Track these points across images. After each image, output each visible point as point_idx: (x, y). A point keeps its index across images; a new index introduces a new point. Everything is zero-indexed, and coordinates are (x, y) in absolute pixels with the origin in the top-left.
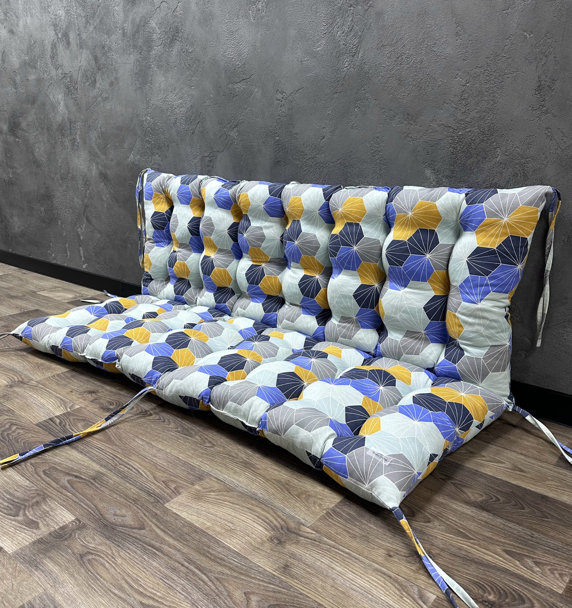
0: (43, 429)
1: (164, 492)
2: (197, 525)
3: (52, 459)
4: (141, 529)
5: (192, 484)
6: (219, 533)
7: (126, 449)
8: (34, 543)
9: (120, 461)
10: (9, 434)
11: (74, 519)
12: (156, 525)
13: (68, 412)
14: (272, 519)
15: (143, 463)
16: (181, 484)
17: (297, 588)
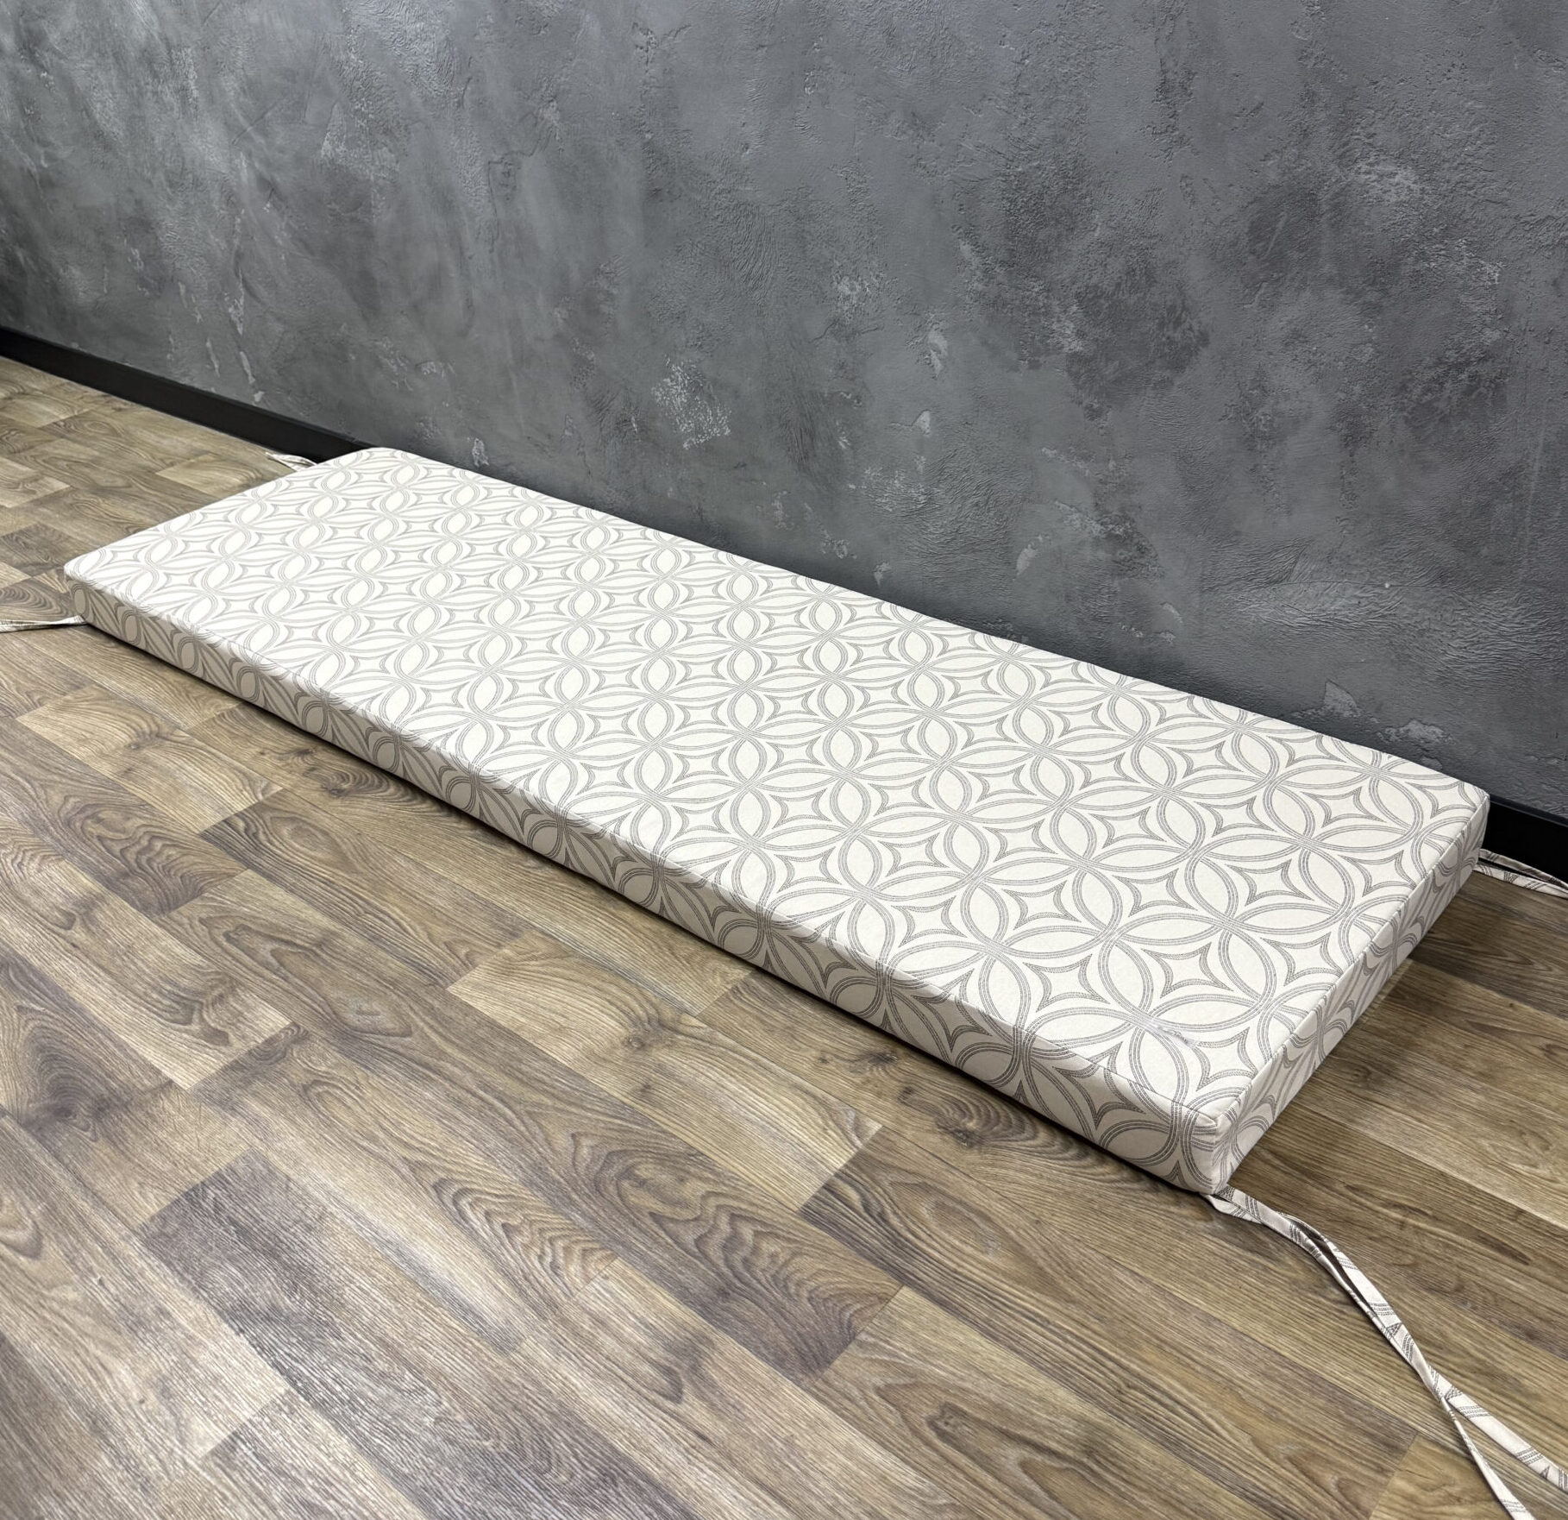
0: (216, 844)
1: (448, 963)
2: (503, 1023)
3: (238, 907)
4: (404, 1035)
5: (496, 946)
6: (541, 1036)
7: (376, 878)
8: (225, 1069)
9: (367, 906)
10: (152, 858)
11: (287, 1022)
12: (431, 1027)
13: (260, 803)
14: (635, 1005)
15: (410, 908)
16: (478, 946)
17: (657, 1122)
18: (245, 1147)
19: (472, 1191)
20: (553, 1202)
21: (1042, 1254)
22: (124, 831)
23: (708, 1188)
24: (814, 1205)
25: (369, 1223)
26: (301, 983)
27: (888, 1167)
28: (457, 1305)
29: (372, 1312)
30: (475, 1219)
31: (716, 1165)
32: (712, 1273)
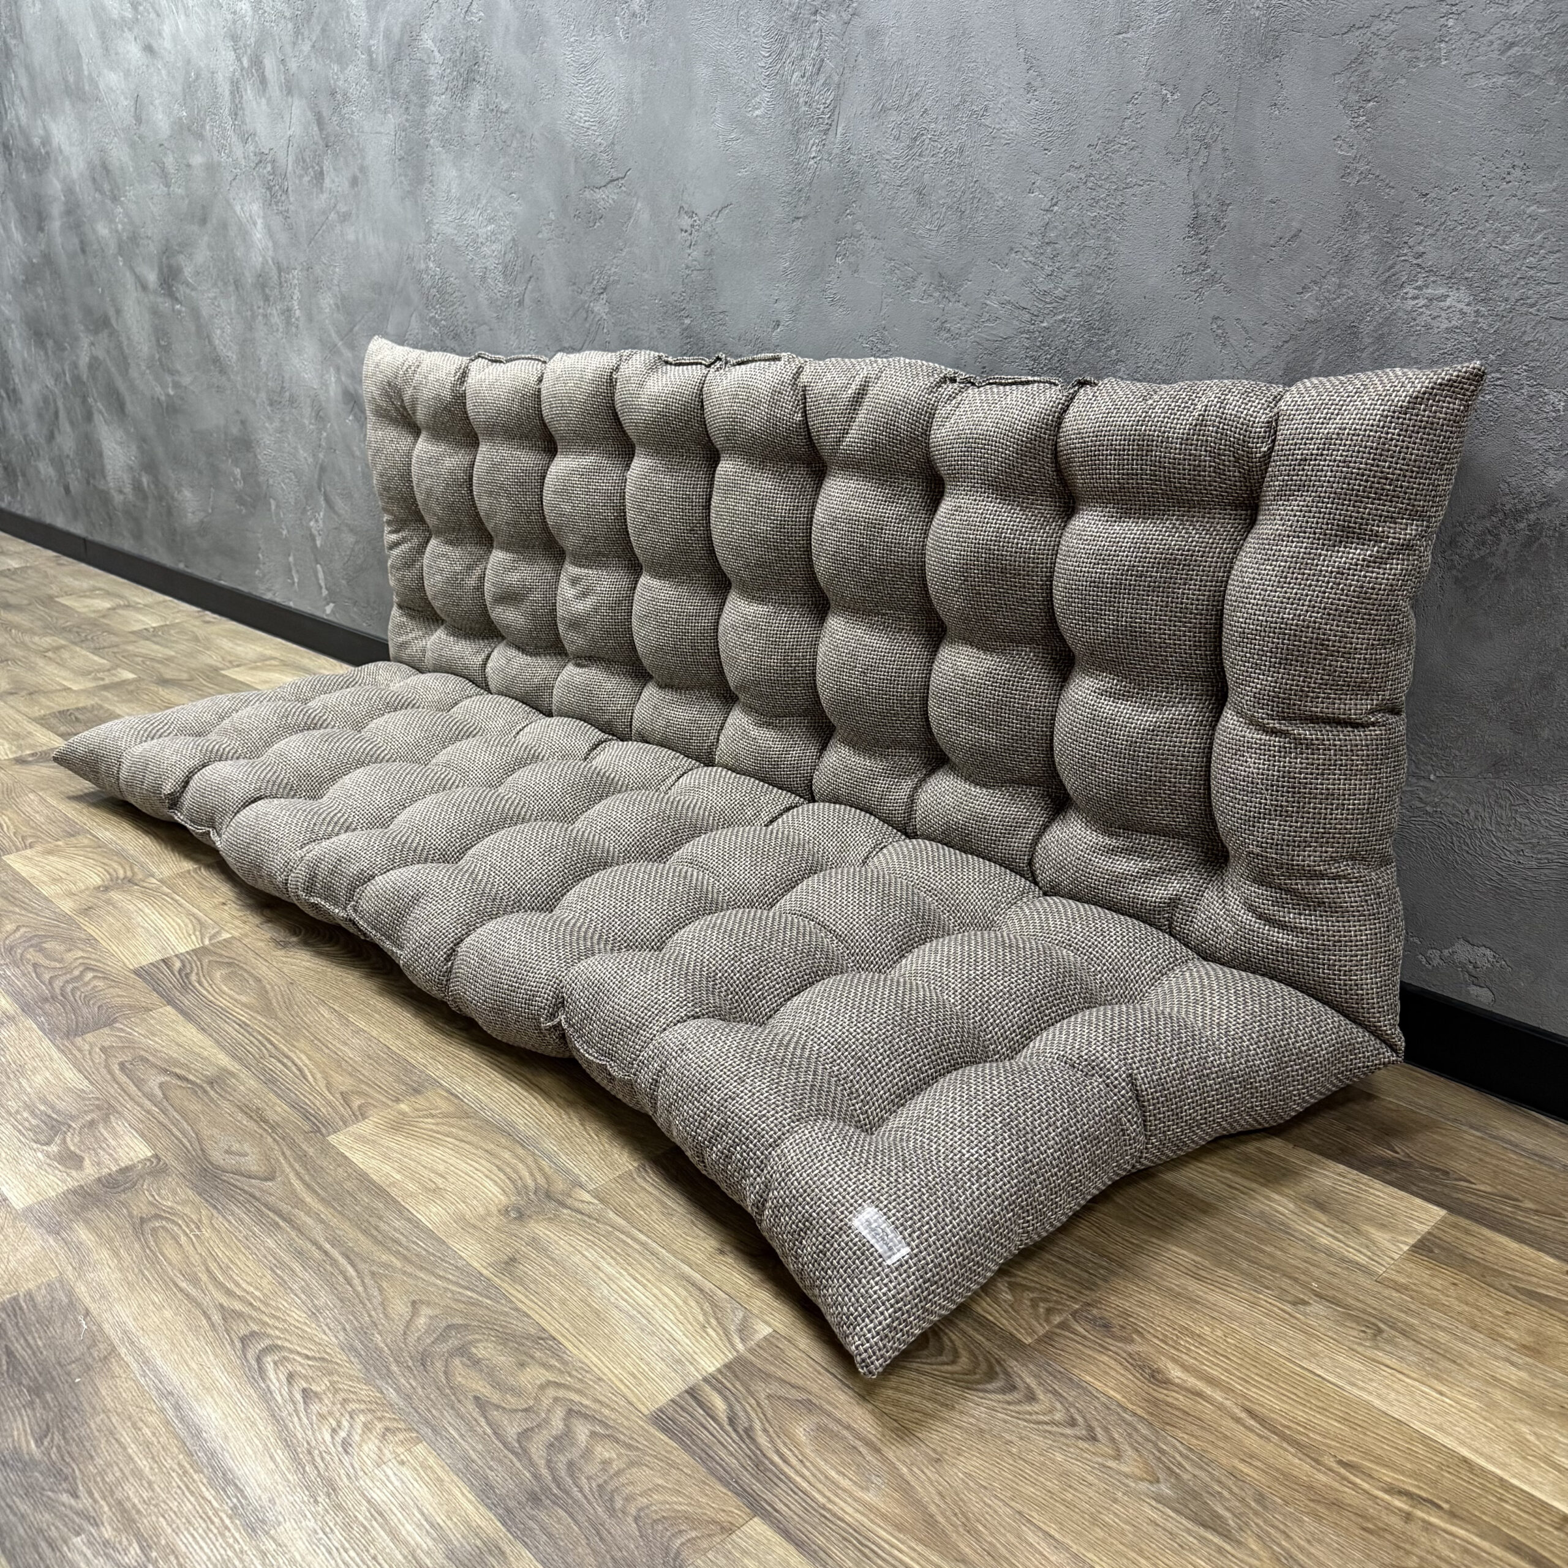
0: (145, 980)
1: (337, 1113)
2: (375, 1178)
3: (144, 1040)
4: (266, 1179)
5: (394, 1101)
6: (412, 1195)
7: (292, 1026)
8: (67, 1194)
9: (273, 1051)
10: (77, 988)
11: (149, 1154)
12: (297, 1174)
13: (204, 948)
14: (525, 1174)
15: (317, 1056)
16: (375, 1099)
17: (514, 1299)
18: (54, 1275)
19: (280, 1348)
20: (368, 1372)
21: (937, 1499)
22: (61, 961)
23: (549, 1376)
24: (670, 1412)
26: (178, 1117)
27: (767, 1377)
28: (220, 1475)
29: (121, 1470)
30: (275, 1381)
31: (564, 1352)
32: (528, 1475)
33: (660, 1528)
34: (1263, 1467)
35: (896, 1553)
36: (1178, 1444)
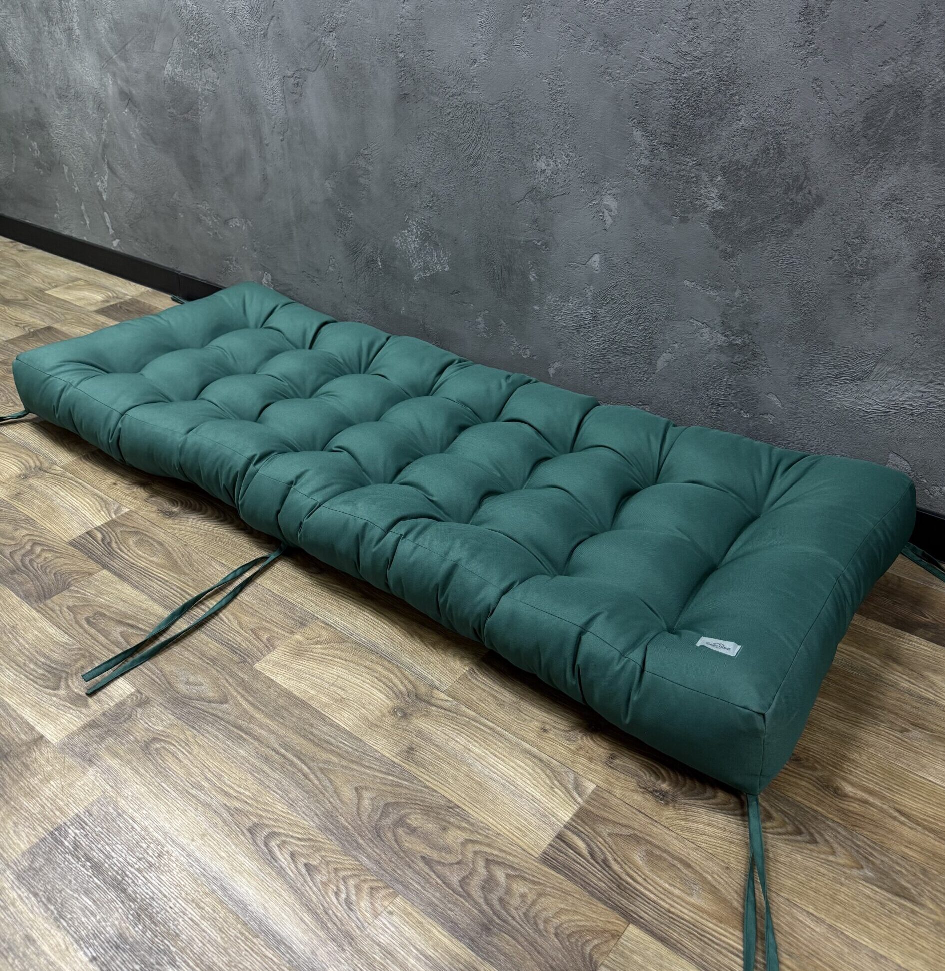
0: (80, 550)
1: (254, 645)
2: (297, 694)
3: (96, 598)
4: (222, 703)
5: (291, 633)
6: (327, 705)
8: (85, 727)
10: (33, 560)
11: (133, 690)
12: (243, 696)
13: (113, 521)
14: (397, 681)
16: (277, 633)
17: (422, 779)
18: (98, 793)
19: (279, 834)
20: (344, 845)
22: (13, 538)
23: (465, 835)
24: (551, 852)
25: (198, 861)
27: (605, 820)
28: (271, 937)
29: (202, 942)
30: (283, 860)
31: (469, 817)
32: (476, 912)
33: (573, 940)
34: (919, 850)
35: (723, 938)
36: (866, 840)
